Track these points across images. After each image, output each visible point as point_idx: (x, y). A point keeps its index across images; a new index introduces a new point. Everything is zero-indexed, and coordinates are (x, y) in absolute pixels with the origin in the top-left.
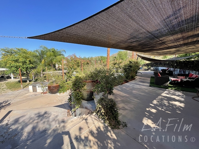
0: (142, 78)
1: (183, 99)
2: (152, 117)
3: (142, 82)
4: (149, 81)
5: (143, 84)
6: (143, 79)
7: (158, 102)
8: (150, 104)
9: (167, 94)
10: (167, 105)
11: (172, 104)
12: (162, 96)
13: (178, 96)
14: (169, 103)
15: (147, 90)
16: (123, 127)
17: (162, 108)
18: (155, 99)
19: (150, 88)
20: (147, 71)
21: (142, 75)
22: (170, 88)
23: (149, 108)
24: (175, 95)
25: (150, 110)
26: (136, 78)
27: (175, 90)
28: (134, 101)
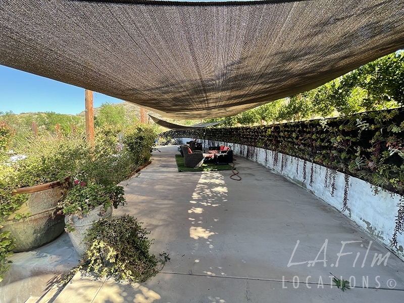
0: (161, 159)
1: (223, 182)
2: (200, 222)
3: (164, 166)
4: (175, 163)
5: (167, 170)
6: (165, 161)
7: (199, 194)
8: (191, 202)
9: (205, 179)
10: (210, 196)
11: (215, 192)
12: (200, 184)
13: (217, 178)
14: (212, 192)
15: (178, 180)
16: (163, 265)
17: (207, 202)
18: (194, 191)
19: (181, 174)
20: (166, 146)
21: (161, 155)
22: (206, 170)
23: (192, 208)
24: (213, 178)
25: (194, 211)
26: (153, 161)
27: (211, 170)
28: (164, 204)
